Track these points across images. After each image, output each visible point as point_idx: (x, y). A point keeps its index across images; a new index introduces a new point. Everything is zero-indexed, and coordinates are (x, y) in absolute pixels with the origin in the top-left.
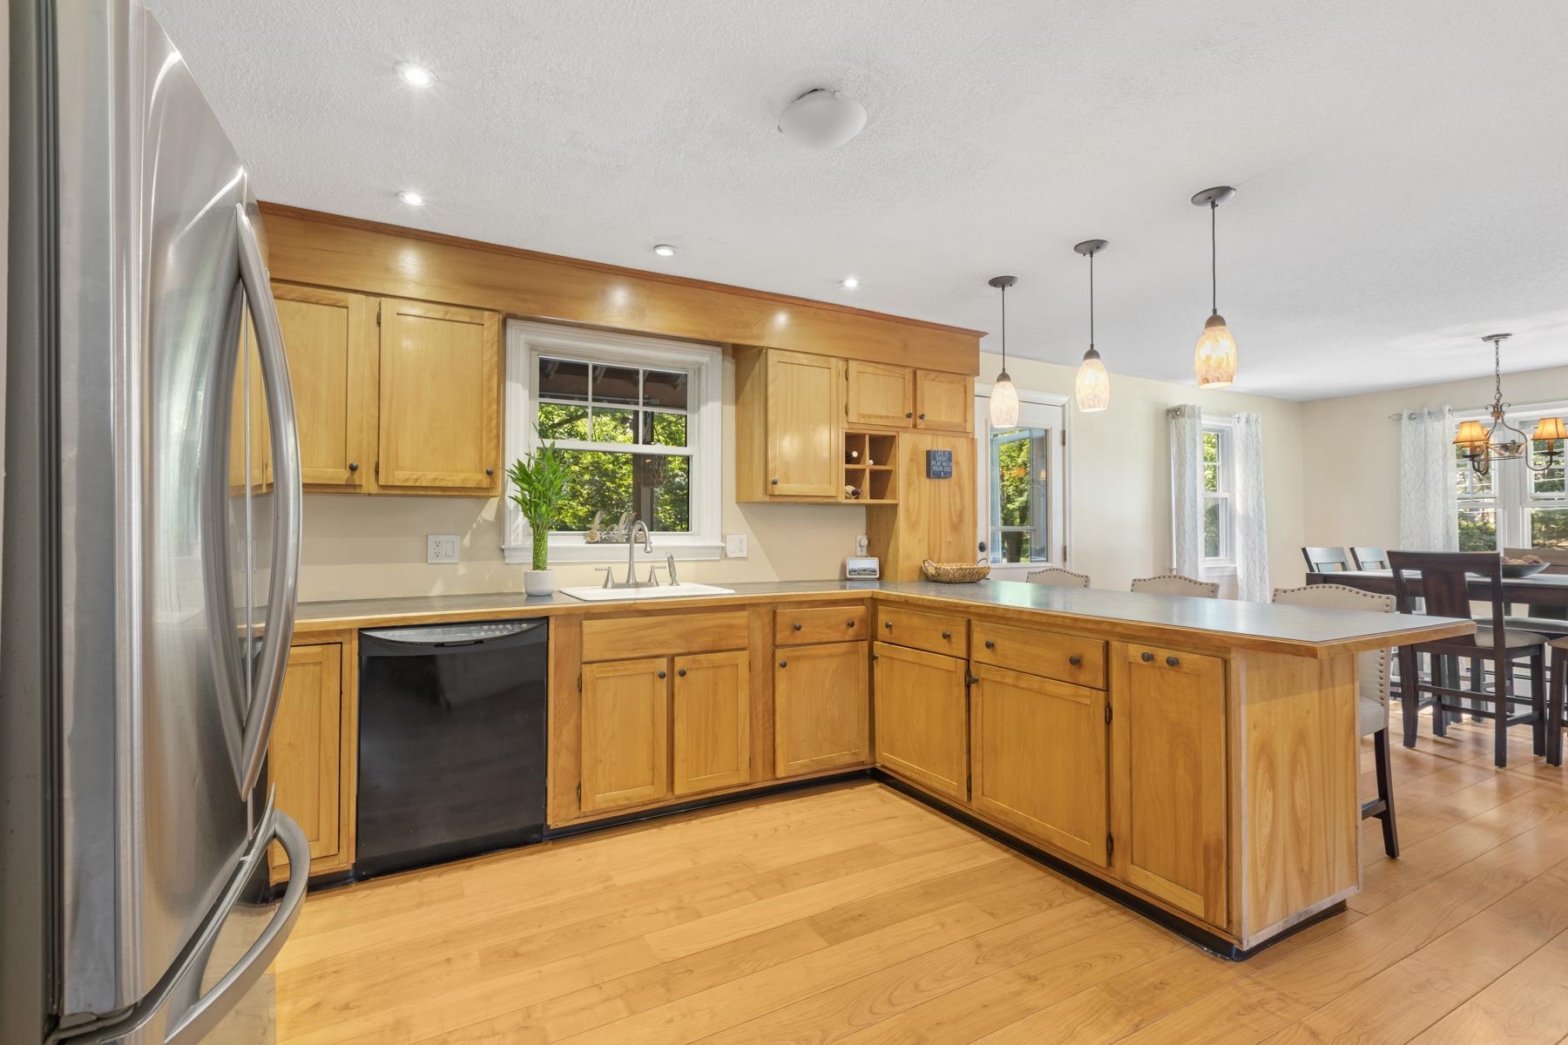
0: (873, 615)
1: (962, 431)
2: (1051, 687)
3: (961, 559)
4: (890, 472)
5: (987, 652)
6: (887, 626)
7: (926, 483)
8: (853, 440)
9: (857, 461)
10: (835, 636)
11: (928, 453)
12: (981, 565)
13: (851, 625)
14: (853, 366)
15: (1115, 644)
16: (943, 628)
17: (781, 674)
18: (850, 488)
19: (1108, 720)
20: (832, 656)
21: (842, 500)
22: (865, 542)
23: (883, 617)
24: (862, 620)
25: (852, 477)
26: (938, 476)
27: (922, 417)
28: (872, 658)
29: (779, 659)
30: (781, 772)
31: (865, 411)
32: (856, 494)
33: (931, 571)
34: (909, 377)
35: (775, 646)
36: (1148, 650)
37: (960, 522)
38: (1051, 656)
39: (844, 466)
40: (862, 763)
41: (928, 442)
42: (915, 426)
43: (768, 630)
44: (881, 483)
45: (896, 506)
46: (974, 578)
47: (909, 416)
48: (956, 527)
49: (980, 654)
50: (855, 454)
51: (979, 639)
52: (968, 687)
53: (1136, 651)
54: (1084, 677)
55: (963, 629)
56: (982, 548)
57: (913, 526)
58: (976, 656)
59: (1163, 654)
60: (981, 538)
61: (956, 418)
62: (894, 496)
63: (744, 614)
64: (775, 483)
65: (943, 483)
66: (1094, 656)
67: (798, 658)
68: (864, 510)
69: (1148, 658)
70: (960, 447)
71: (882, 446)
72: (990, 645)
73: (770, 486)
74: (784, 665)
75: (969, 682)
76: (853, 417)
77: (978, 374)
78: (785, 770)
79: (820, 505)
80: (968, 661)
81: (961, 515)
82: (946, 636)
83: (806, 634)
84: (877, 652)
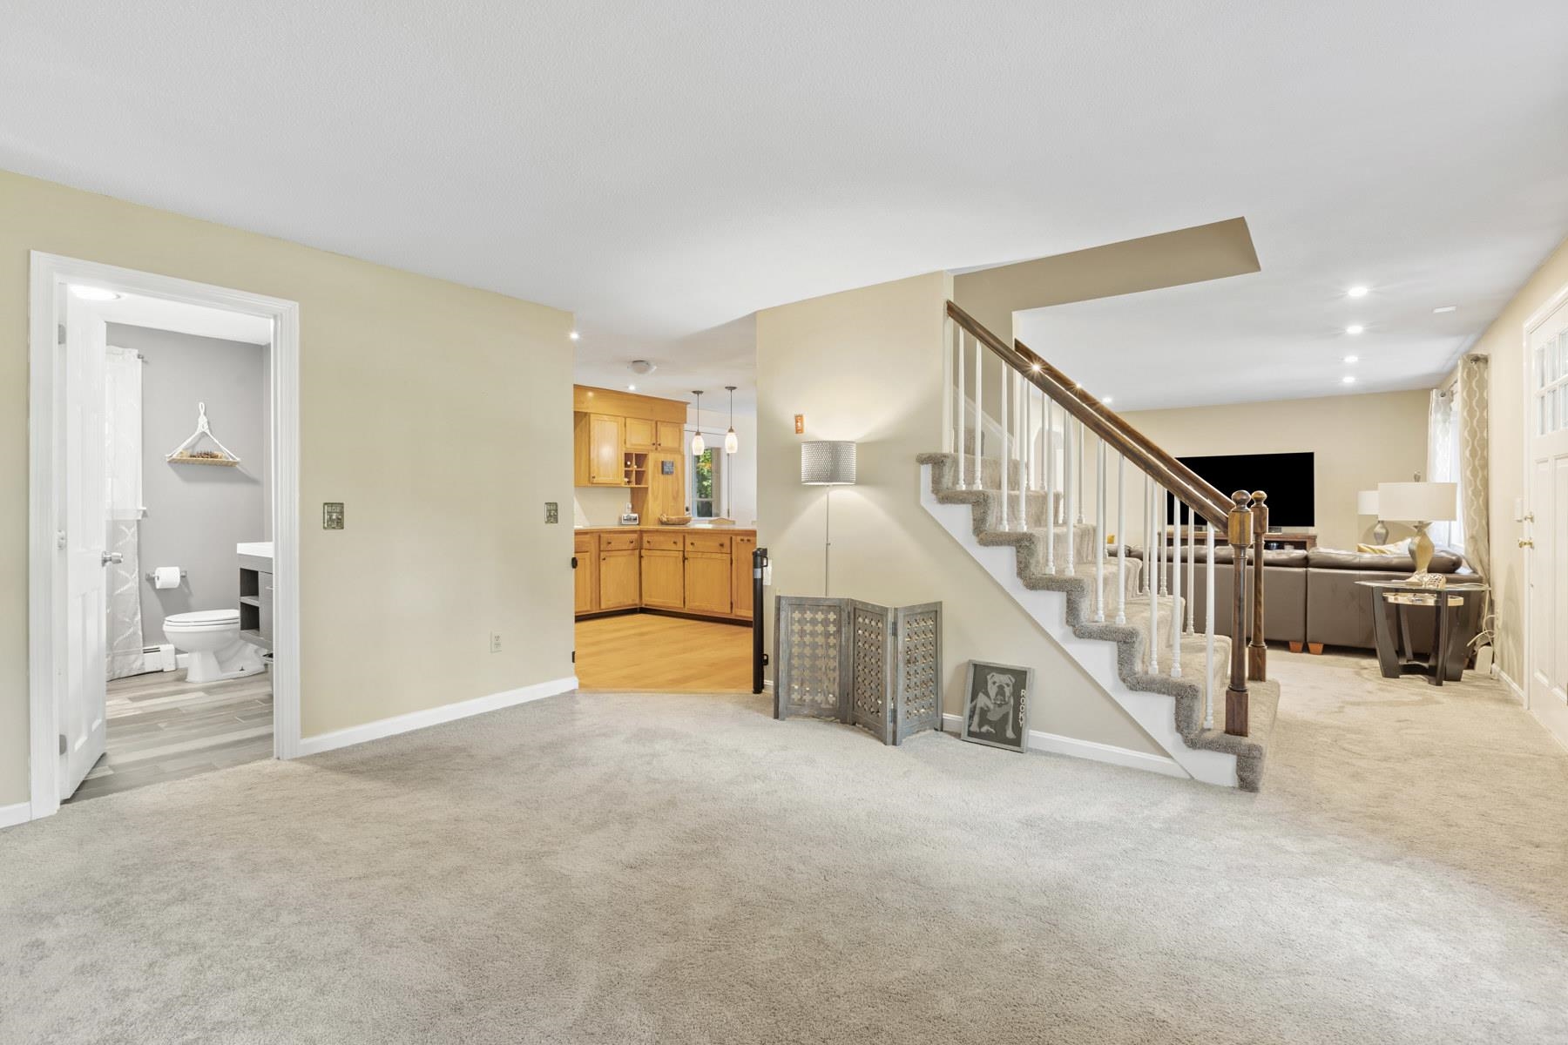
0: (641, 538)
1: (678, 451)
2: (714, 556)
3: (678, 514)
4: (644, 471)
5: (691, 547)
6: (648, 542)
7: (662, 477)
8: (628, 456)
9: (629, 466)
10: (624, 547)
11: (663, 462)
12: (688, 516)
13: (632, 542)
14: (628, 420)
15: (734, 537)
16: (673, 540)
17: (602, 563)
18: (627, 480)
19: (731, 564)
20: (625, 556)
21: (623, 485)
22: (630, 506)
23: (646, 538)
24: (637, 540)
25: (627, 474)
26: (667, 473)
27: (660, 445)
28: (641, 557)
29: (602, 557)
30: (603, 606)
31: (634, 442)
32: (629, 482)
33: (665, 519)
34: (654, 425)
35: (600, 551)
36: (742, 537)
37: (677, 496)
38: (713, 544)
39: (624, 469)
40: (636, 605)
41: (662, 457)
42: (656, 449)
43: (597, 544)
44: (640, 476)
45: (647, 488)
46: (685, 522)
47: (654, 444)
48: (675, 498)
49: (689, 548)
50: (629, 463)
51: (688, 542)
52: (684, 562)
53: (739, 538)
54: (724, 550)
55: (682, 540)
56: (687, 510)
57: (656, 498)
58: (686, 549)
59: (746, 538)
60: (687, 505)
61: (676, 445)
62: (646, 483)
63: (588, 536)
64: (594, 477)
65: (669, 477)
66: (727, 543)
67: (610, 556)
68: (629, 490)
69: (742, 540)
70: (677, 458)
71: (641, 459)
72: (692, 544)
73: (591, 479)
74: (604, 559)
75: (685, 559)
76: (628, 446)
77: (686, 422)
78: (606, 605)
79: (614, 487)
80: (684, 551)
81: (678, 492)
82: (675, 543)
83: (614, 546)
84: (643, 554)
